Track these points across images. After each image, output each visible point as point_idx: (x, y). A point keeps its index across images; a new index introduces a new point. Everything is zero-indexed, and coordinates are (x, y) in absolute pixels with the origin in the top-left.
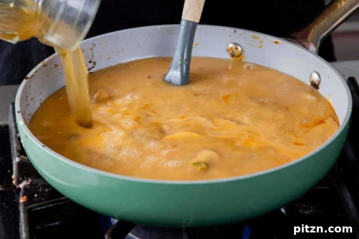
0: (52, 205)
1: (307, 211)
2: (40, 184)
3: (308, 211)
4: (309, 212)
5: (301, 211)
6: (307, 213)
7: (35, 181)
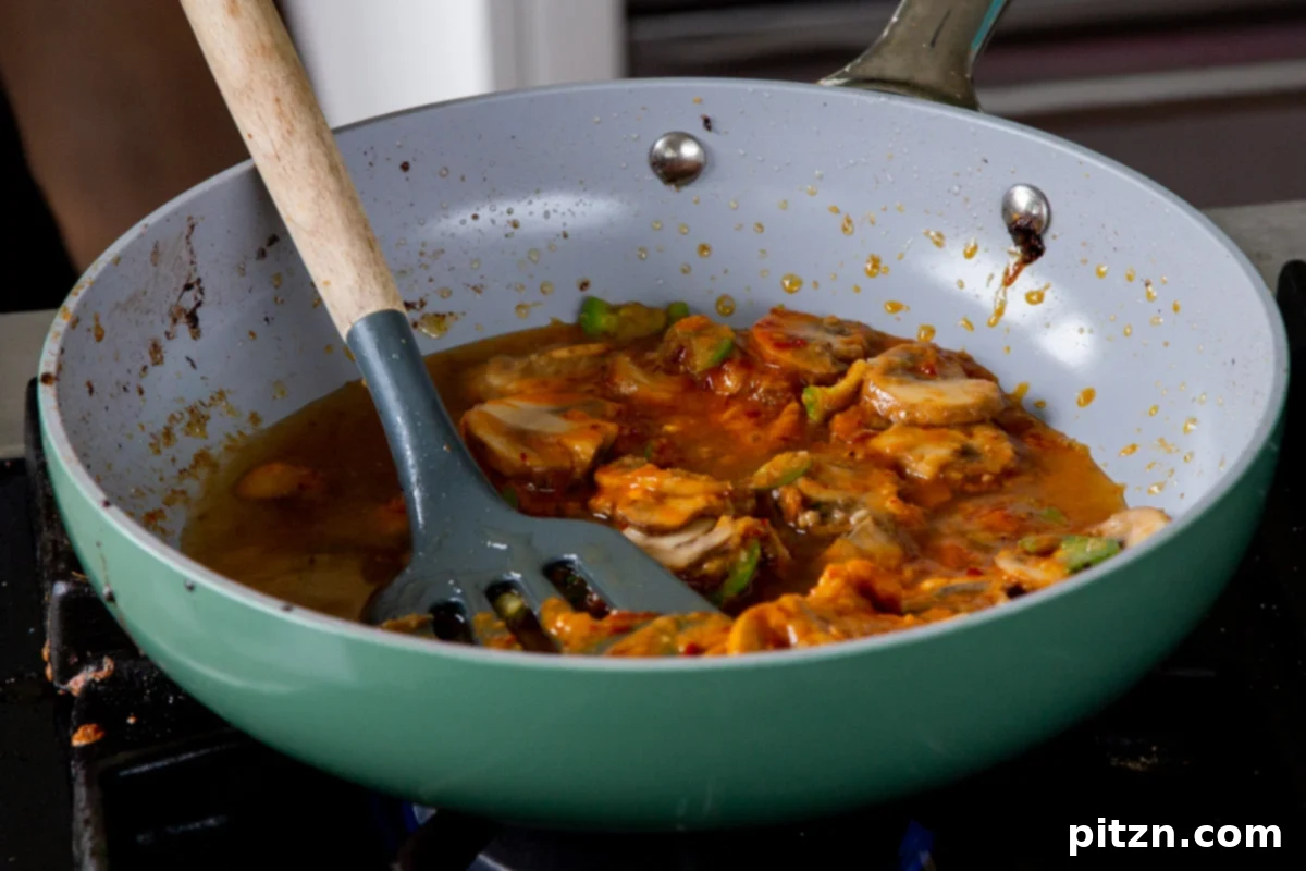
0: (191, 755)
1: (1138, 760)
2: (145, 678)
3: (1143, 759)
4: (1143, 764)
5: (1114, 762)
6: (1139, 766)
7: (125, 666)
